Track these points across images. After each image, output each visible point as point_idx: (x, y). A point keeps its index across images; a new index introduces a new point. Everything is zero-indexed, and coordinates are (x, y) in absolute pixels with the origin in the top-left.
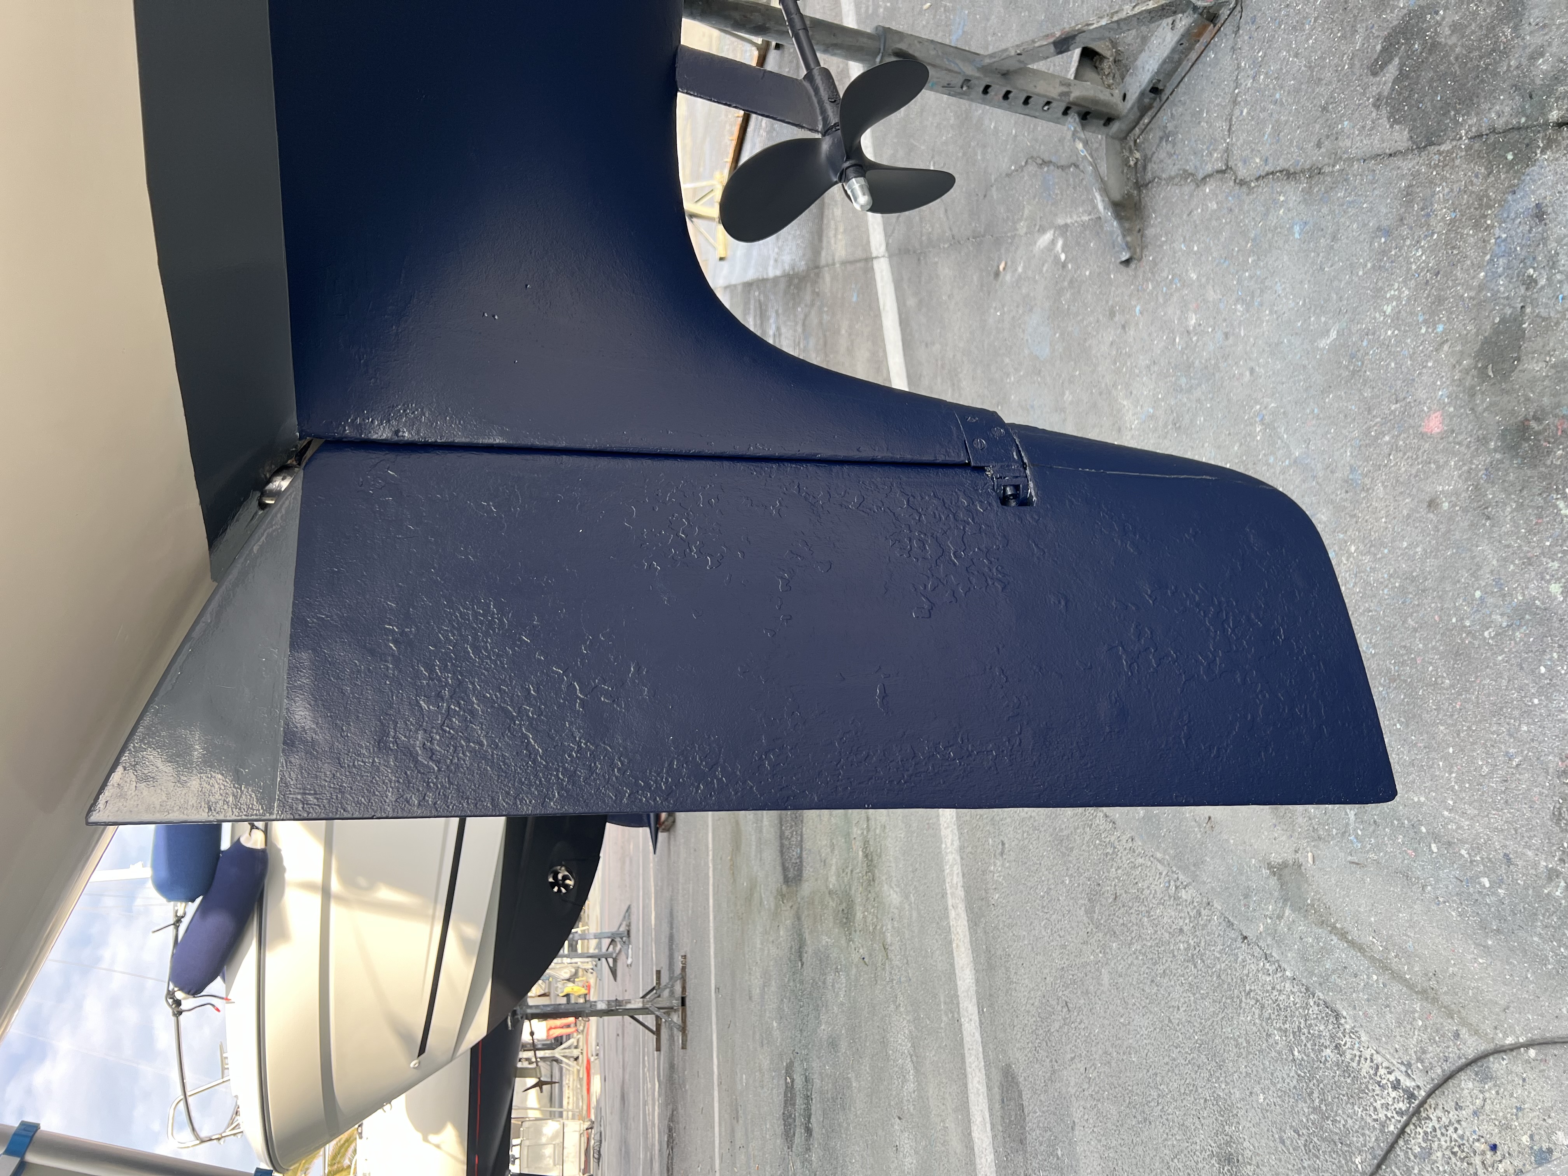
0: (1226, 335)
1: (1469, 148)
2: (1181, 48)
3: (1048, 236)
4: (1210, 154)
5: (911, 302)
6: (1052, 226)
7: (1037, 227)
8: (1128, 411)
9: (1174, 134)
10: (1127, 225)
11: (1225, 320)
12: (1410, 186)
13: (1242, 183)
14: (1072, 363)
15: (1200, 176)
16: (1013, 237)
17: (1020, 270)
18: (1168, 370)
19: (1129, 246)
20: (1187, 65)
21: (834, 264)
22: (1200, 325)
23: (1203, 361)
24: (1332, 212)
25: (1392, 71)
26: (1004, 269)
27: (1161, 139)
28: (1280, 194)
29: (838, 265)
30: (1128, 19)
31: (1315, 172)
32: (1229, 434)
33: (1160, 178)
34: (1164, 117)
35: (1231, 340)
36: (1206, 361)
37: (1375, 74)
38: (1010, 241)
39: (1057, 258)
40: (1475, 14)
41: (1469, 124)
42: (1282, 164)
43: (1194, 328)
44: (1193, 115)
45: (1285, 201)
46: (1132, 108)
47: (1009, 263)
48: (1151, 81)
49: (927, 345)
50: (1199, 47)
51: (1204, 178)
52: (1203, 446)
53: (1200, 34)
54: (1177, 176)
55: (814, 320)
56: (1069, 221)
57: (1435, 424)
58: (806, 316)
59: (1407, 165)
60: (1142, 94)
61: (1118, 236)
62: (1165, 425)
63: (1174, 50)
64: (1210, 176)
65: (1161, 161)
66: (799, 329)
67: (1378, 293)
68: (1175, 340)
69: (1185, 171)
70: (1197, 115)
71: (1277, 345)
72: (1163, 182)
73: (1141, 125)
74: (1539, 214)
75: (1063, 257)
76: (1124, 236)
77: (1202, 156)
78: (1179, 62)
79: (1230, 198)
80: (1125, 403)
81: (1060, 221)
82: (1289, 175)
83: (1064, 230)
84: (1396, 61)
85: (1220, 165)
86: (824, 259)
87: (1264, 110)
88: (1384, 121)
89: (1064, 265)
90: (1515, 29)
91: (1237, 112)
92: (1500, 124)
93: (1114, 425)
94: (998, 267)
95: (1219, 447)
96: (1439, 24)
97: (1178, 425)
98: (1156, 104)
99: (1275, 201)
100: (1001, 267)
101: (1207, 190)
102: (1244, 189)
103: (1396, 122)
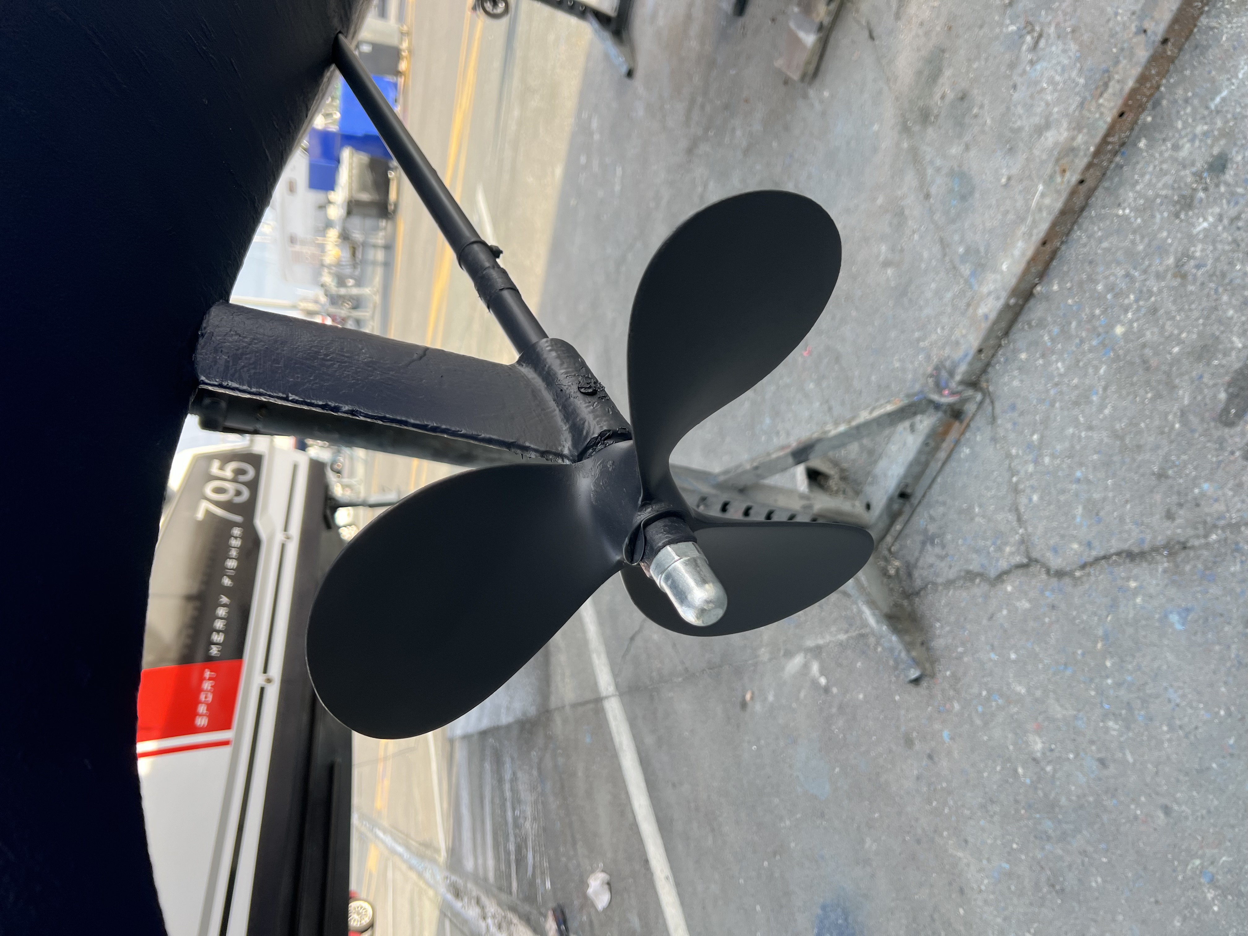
0: (1102, 762)
2: (928, 447)
3: (798, 660)
4: (1000, 549)
5: (649, 740)
6: (800, 649)
7: (782, 652)
8: (968, 865)
9: (942, 535)
10: (907, 638)
11: (1092, 742)
13: (1060, 574)
14: (867, 803)
15: (993, 573)
16: (755, 665)
17: (771, 698)
18: (1017, 811)
19: (916, 662)
20: (936, 465)
21: (563, 707)
22: (1052, 750)
23: (1074, 798)
24: (1229, 591)
26: (752, 698)
27: (924, 543)
28: (1128, 579)
29: (568, 708)
30: (867, 424)
31: (1177, 548)
32: (1157, 902)
33: (934, 584)
34: (921, 520)
35: (1112, 769)
36: (1078, 797)
37: (1230, 425)
38: (752, 668)
39: (815, 683)
42: (1115, 545)
43: (1044, 754)
44: (960, 512)
45: (1141, 587)
46: (880, 516)
47: (756, 692)
48: (898, 485)
49: (674, 785)
50: (946, 445)
51: (1000, 576)
52: (1114, 920)
53: (946, 433)
54: (959, 578)
55: (548, 763)
56: (821, 642)
58: (541, 760)
60: (891, 500)
61: (900, 652)
62: (1037, 887)
63: (920, 452)
64: (1007, 572)
65: (931, 566)
66: (535, 773)
68: (1015, 771)
69: (968, 572)
70: (967, 513)
71: (1200, 772)
72: (940, 588)
73: (894, 531)
75: (823, 681)
76: (908, 651)
77: (989, 553)
78: (926, 464)
79: (1047, 593)
80: (960, 854)
81: (810, 643)
83: (817, 652)
85: (1019, 559)
86: (554, 702)
87: (1063, 491)
89: (826, 690)
91: (1023, 501)
93: (950, 884)
94: (744, 697)
95: (1144, 922)
97: (1058, 887)
98: (907, 509)
99: (1123, 589)
100: (748, 697)
101: (1009, 588)
102: (1067, 580)
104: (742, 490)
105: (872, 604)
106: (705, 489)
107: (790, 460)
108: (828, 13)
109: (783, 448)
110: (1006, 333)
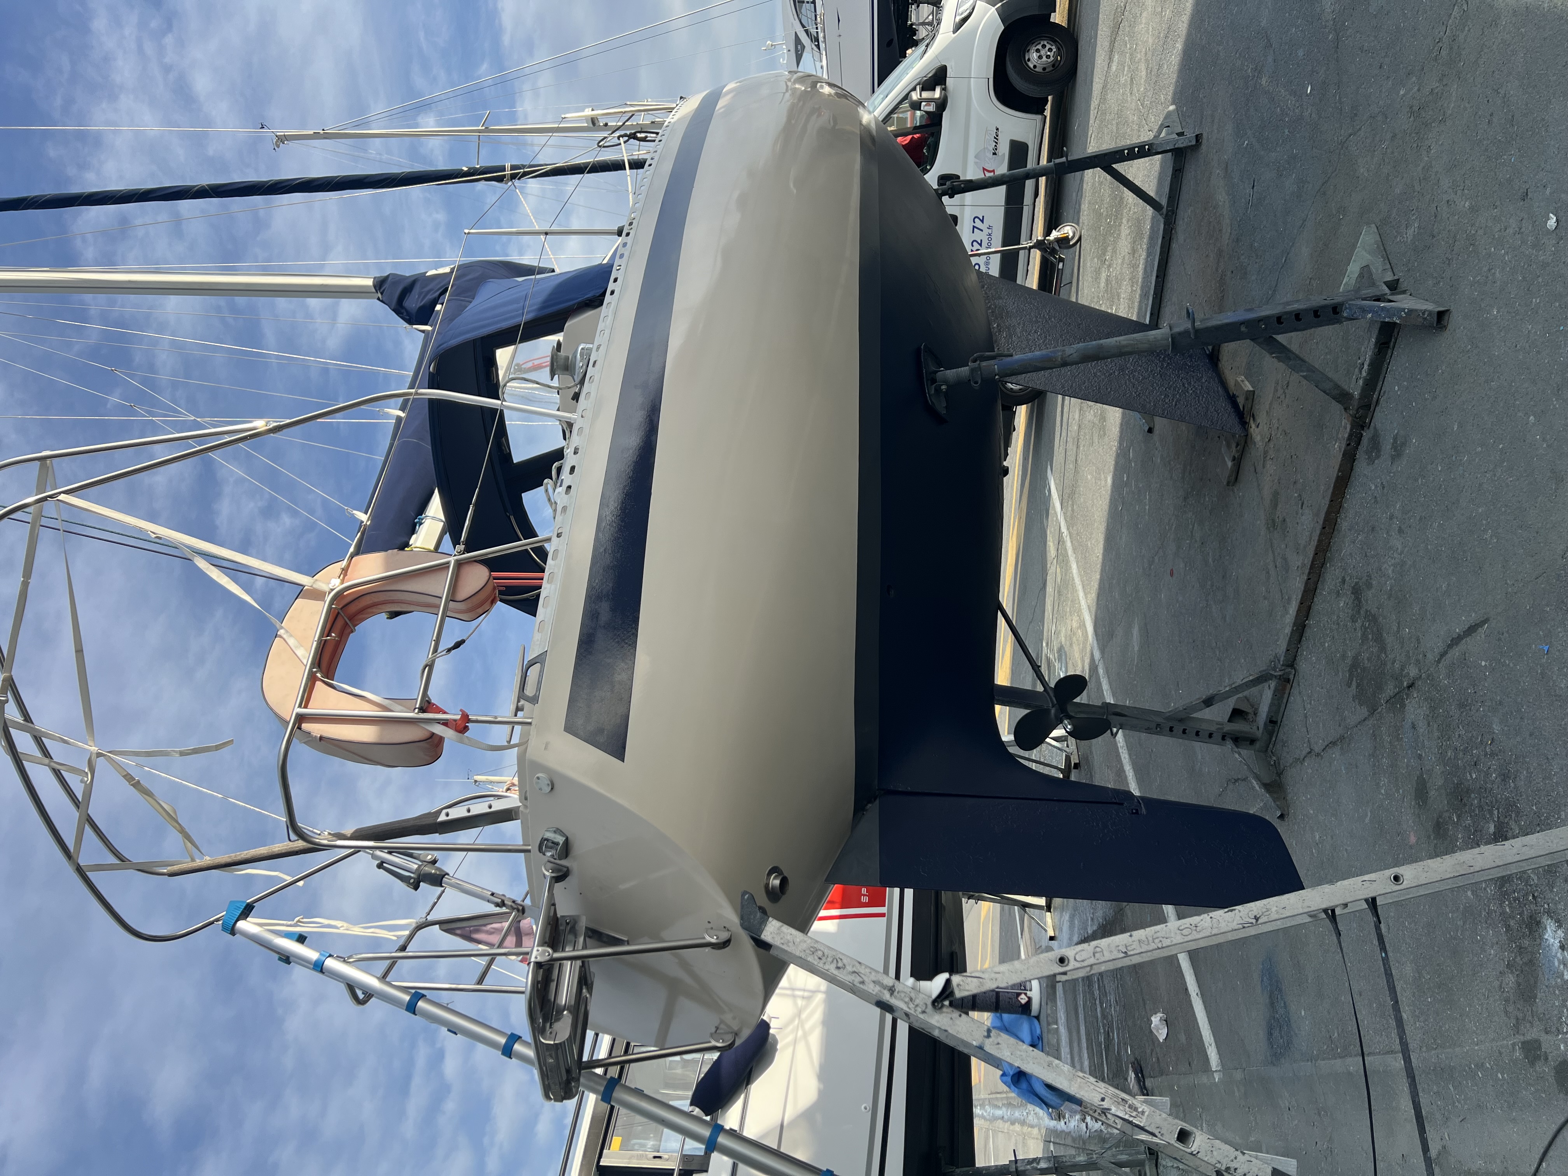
1: (1386, 707)
2: (1276, 697)
4: (1303, 746)
10: (1275, 796)
11: (1329, 829)
12: (1373, 732)
13: (1318, 755)
15: (1302, 758)
19: (1279, 808)
20: (1283, 706)
24: (1352, 754)
25: (1354, 683)
27: (1282, 746)
28: (1332, 754)
30: (1240, 686)
31: (1342, 738)
33: (1286, 767)
34: (1283, 736)
37: (1349, 687)
40: (1373, 652)
41: (1383, 697)
42: (1330, 739)
45: (1335, 757)
46: (1263, 733)
48: (1267, 716)
50: (1286, 696)
51: (1304, 759)
53: (1284, 689)
54: (1292, 762)
57: (1413, 839)
59: (1370, 722)
60: (1265, 724)
63: (1273, 699)
64: (1305, 757)
67: (1378, 784)
69: (1295, 758)
70: (1294, 729)
71: (1352, 831)
72: (1288, 768)
73: (1272, 742)
74: (1414, 727)
76: (1275, 802)
77: (1300, 748)
78: (1279, 706)
79: (1315, 765)
82: (1333, 743)
84: (1354, 679)
85: (1308, 750)
87: (1317, 717)
88: (1358, 706)
90: (1385, 654)
91: (1308, 722)
92: (1392, 694)
96: (1363, 659)
98: (1276, 729)
99: (1331, 758)
101: (1306, 765)
102: (1319, 758)
103: (1362, 705)
104: (1181, 720)
105: (1257, 778)
106: (1159, 720)
107: (1203, 705)
108: (1237, 451)
109: (1199, 699)
110: (1300, 641)
